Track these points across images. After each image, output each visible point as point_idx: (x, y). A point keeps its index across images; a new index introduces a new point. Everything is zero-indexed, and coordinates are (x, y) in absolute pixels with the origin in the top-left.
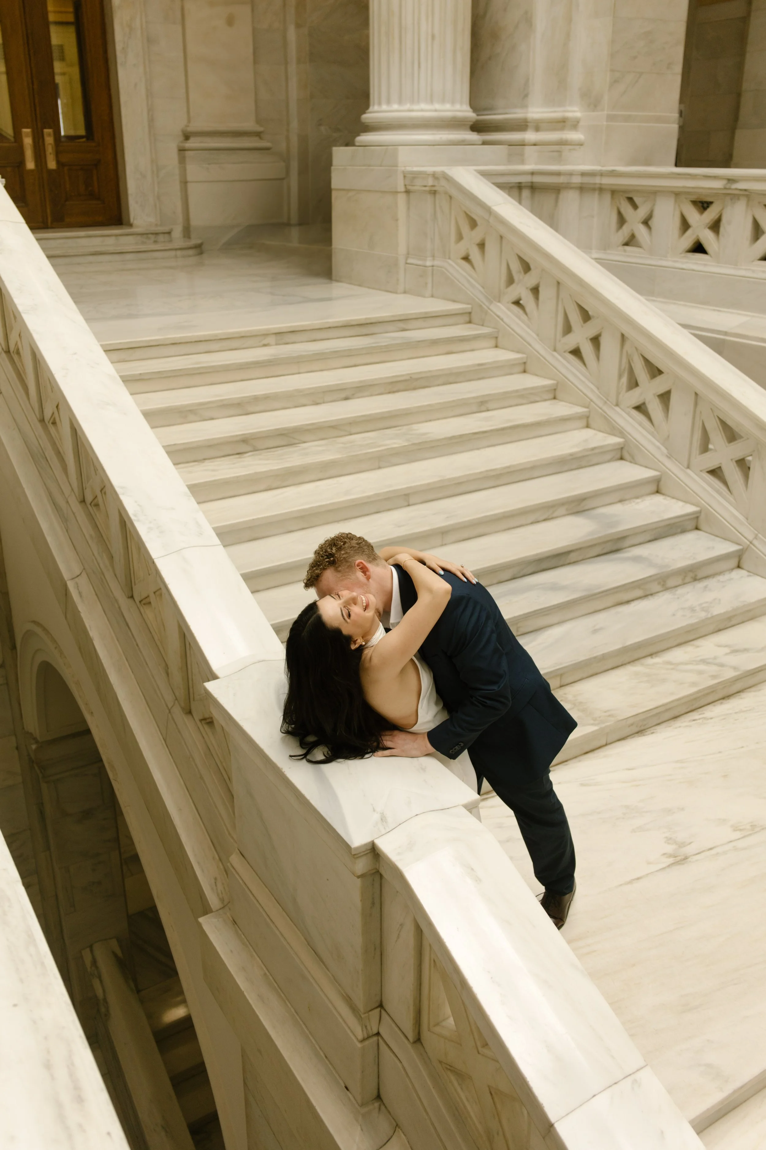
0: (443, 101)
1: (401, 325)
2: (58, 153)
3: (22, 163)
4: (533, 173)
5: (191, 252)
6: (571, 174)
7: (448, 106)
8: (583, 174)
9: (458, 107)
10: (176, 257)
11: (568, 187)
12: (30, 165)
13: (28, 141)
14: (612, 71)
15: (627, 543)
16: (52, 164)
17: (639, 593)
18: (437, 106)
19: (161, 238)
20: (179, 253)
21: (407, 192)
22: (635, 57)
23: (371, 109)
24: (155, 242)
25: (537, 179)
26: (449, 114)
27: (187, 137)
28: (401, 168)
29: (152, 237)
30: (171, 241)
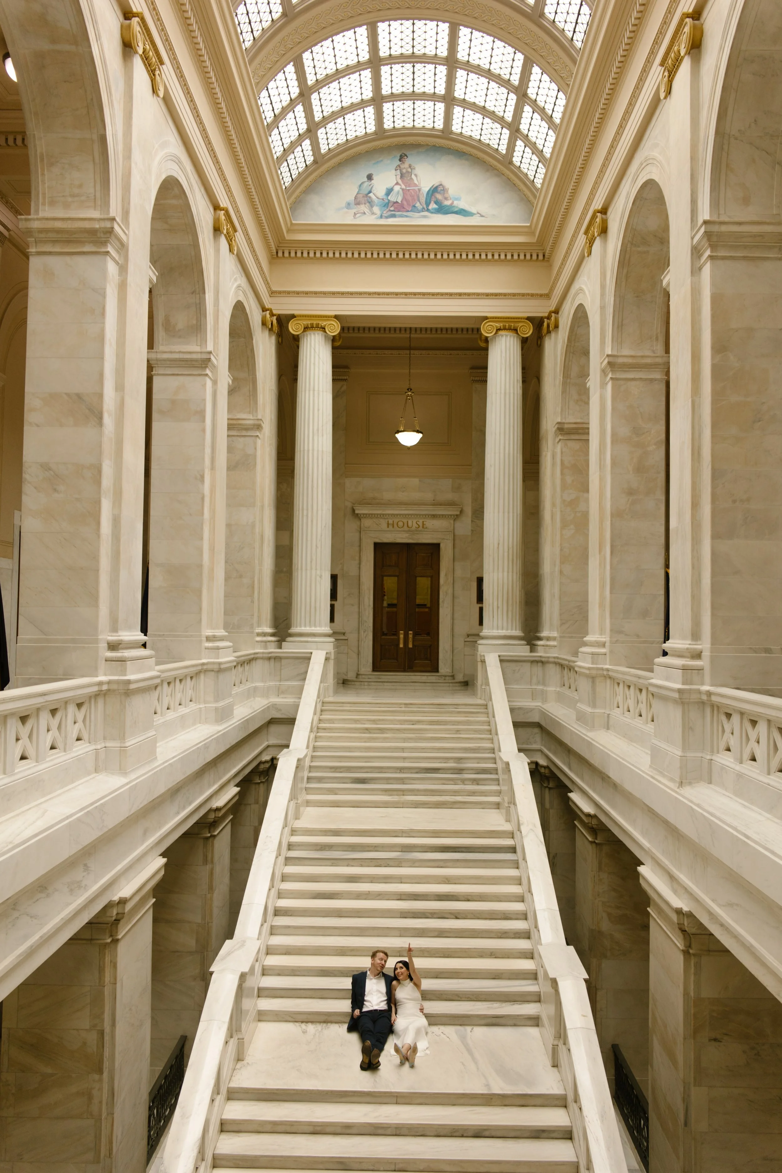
0: (502, 629)
1: (455, 706)
2: (413, 641)
3: (398, 644)
4: (541, 657)
5: (457, 684)
6: (548, 657)
7: (504, 631)
8: (554, 658)
9: (514, 631)
10: (449, 686)
11: (548, 662)
12: (401, 646)
13: (402, 636)
14: (561, 620)
15: (465, 772)
16: (411, 646)
17: (452, 783)
18: (500, 631)
19: (447, 678)
20: (451, 684)
21: (481, 661)
22: (573, 615)
23: (484, 631)
24: (445, 679)
25: (543, 659)
26: (503, 634)
27: (468, 636)
28: (479, 653)
29: (443, 677)
30: (454, 679)
